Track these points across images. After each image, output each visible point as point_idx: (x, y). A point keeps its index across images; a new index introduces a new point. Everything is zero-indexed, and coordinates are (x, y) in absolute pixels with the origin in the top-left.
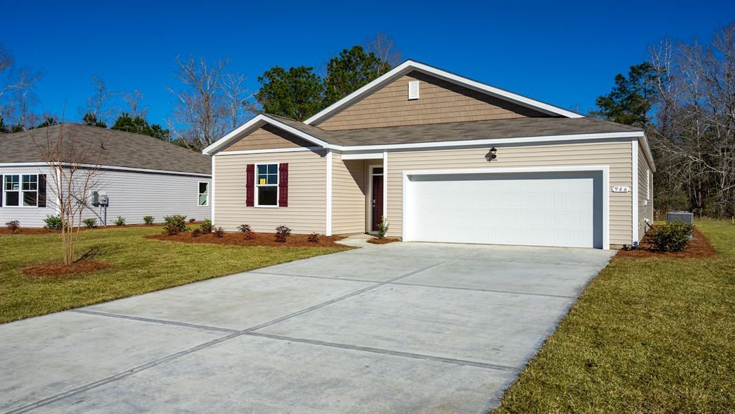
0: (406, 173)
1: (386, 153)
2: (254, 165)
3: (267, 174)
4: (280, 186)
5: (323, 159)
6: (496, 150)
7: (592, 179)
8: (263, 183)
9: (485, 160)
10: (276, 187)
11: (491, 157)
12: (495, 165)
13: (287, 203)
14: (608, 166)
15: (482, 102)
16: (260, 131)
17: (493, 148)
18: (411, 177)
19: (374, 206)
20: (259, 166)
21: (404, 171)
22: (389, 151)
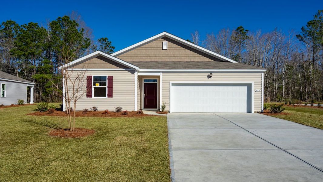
0: (171, 82)
1: (161, 73)
2: (92, 76)
3: (100, 81)
4: (108, 87)
5: (133, 75)
6: (212, 74)
7: (246, 87)
8: (97, 85)
9: (207, 78)
10: (106, 88)
11: (209, 77)
12: (211, 80)
13: (112, 96)
14: (254, 82)
15: (196, 54)
16: (96, 59)
17: (211, 73)
18: (173, 85)
19: (145, 97)
20: (94, 77)
21: (170, 82)
22: (163, 72)
